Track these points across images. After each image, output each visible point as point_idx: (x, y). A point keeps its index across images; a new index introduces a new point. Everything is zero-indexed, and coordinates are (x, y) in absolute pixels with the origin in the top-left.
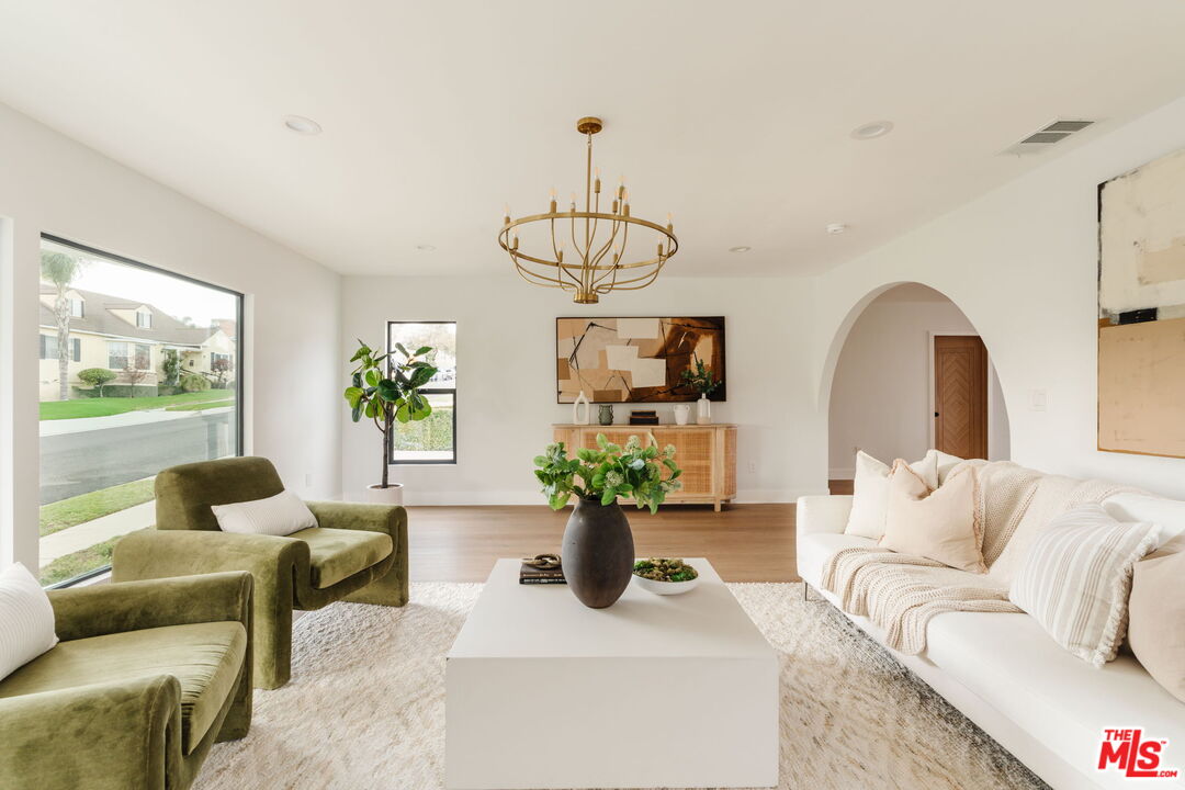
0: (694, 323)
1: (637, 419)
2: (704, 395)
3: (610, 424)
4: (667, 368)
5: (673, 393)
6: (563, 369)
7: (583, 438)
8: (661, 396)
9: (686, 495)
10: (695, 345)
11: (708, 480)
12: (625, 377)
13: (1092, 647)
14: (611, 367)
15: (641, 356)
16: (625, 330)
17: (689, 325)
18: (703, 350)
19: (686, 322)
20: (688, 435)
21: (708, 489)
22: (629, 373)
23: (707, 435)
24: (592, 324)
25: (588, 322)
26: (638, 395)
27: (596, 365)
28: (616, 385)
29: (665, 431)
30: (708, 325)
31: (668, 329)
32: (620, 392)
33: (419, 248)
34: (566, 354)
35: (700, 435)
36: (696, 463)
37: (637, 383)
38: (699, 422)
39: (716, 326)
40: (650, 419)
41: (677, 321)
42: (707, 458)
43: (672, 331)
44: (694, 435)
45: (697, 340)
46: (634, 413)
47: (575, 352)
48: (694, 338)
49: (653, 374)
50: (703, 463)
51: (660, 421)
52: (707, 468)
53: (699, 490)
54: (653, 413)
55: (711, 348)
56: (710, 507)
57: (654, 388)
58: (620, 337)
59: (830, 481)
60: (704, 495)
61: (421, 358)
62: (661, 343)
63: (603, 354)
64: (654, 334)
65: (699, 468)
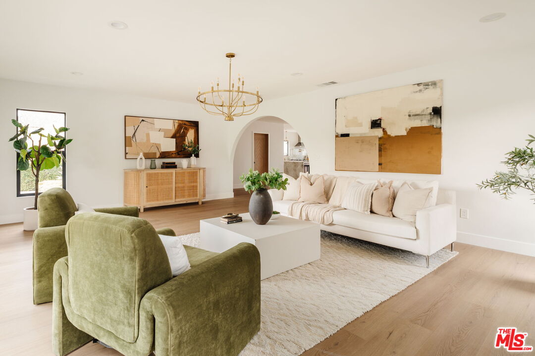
0: (187, 123)
1: (166, 166)
2: (193, 155)
3: (155, 169)
4: (176, 143)
5: (179, 154)
6: (128, 141)
7: (145, 175)
8: (173, 155)
9: (189, 199)
10: (187, 133)
11: (197, 191)
12: (158, 146)
13: (367, 211)
14: (152, 141)
15: (165, 137)
16: (158, 124)
17: (185, 124)
18: (190, 136)
19: (184, 123)
20: (189, 172)
21: (197, 196)
22: (160, 144)
23: (196, 172)
24: (143, 120)
25: (141, 119)
26: (164, 155)
27: (145, 140)
28: (154, 150)
29: (180, 171)
30: (193, 125)
31: (176, 125)
32: (156, 153)
33: (73, 73)
34: (130, 133)
35: (194, 172)
36: (192, 184)
37: (163, 149)
38: (192, 166)
39: (195, 125)
40: (173, 166)
41: (180, 122)
42: (196, 182)
43: (178, 126)
44: (191, 172)
45: (188, 131)
46: (164, 163)
47: (134, 133)
48: (187, 130)
49: (170, 145)
50: (195, 184)
51: (177, 167)
52: (196, 186)
53: (193, 196)
54: (174, 163)
55: (193, 135)
56: (197, 203)
57: (171, 151)
58: (156, 127)
59: (234, 189)
60: (195, 198)
61: (62, 134)
62: (173, 132)
63: (148, 135)
64: (171, 127)
65: (193, 186)
